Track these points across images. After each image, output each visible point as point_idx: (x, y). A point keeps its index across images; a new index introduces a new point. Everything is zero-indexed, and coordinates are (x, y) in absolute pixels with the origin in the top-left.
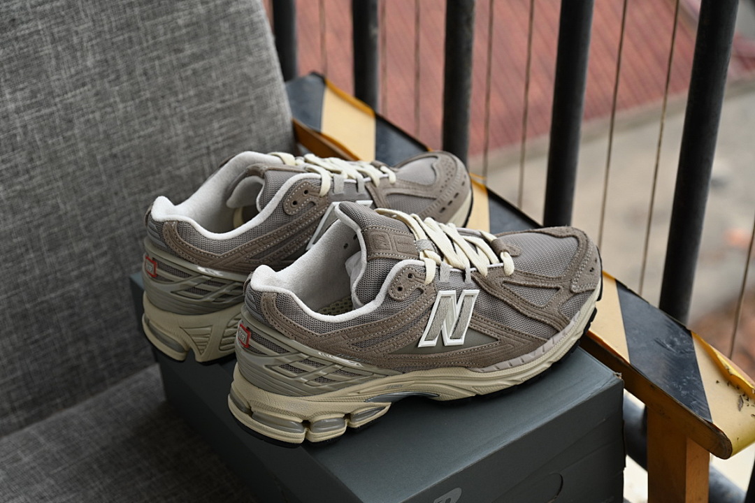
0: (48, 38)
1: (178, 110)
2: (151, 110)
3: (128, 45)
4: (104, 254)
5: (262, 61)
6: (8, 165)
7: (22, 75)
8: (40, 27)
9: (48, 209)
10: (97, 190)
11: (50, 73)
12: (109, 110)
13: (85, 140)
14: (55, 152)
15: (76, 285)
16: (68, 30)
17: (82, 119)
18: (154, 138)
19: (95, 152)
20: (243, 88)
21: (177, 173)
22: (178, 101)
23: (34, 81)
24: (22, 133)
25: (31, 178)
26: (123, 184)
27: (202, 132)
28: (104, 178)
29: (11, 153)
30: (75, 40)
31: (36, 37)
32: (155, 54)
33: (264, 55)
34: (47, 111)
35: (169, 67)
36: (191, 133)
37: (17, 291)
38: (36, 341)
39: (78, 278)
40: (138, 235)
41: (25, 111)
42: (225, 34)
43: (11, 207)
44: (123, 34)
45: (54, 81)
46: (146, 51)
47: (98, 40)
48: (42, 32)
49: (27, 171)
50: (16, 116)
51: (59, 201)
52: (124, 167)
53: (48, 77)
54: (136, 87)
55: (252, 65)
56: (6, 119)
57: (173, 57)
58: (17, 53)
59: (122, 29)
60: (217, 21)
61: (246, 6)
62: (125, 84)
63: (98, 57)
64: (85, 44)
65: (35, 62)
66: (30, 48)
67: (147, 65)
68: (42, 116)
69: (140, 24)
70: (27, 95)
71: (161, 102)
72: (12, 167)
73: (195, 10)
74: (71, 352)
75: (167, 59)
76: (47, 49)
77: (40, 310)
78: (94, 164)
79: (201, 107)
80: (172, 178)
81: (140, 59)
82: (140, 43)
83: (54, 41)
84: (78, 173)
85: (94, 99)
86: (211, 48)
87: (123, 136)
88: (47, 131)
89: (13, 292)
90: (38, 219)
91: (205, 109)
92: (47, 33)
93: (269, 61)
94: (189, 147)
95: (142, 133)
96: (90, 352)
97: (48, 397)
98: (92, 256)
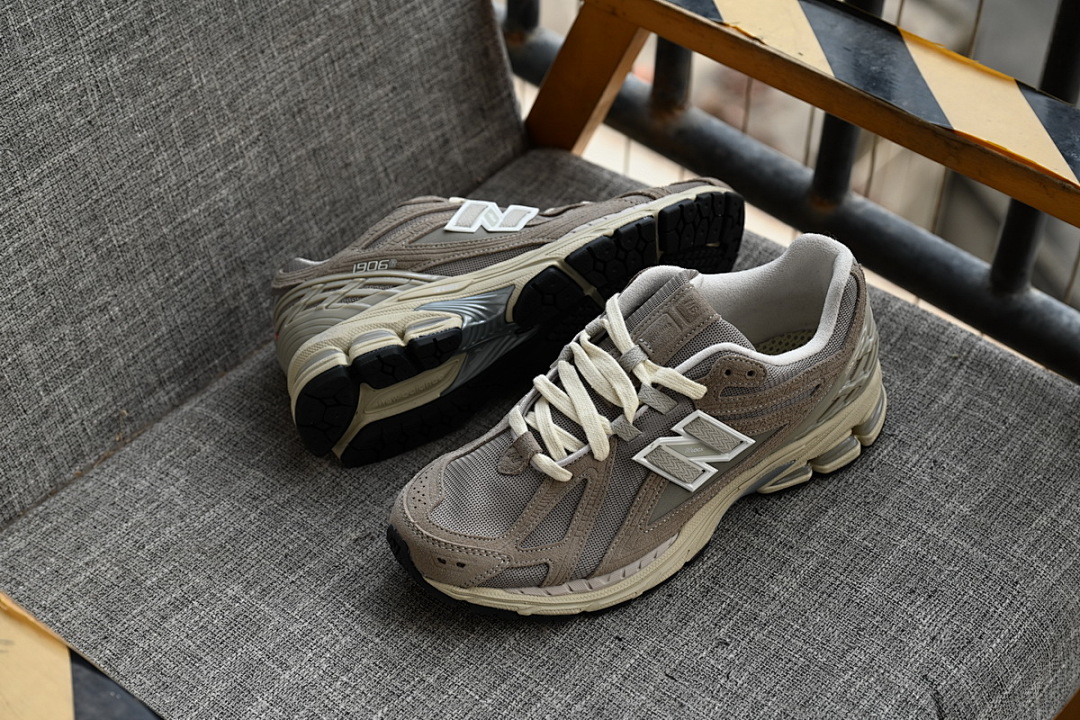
4: (255, 142)
6: (121, 24)
9: (178, 83)
10: (236, 49)
15: (224, 192)
21: (337, 11)
25: (152, 40)
26: (270, 38)
28: (245, 30)
37: (150, 210)
38: (181, 280)
39: (224, 181)
40: (296, 109)
43: (130, 86)
49: (146, 30)
51: (191, 70)
72: (125, 26)
74: (226, 289)
77: (182, 234)
80: (331, 20)
84: (211, 26)
89: (146, 212)
90: (167, 101)
96: (250, 286)
97: (204, 358)
98: (240, 147)
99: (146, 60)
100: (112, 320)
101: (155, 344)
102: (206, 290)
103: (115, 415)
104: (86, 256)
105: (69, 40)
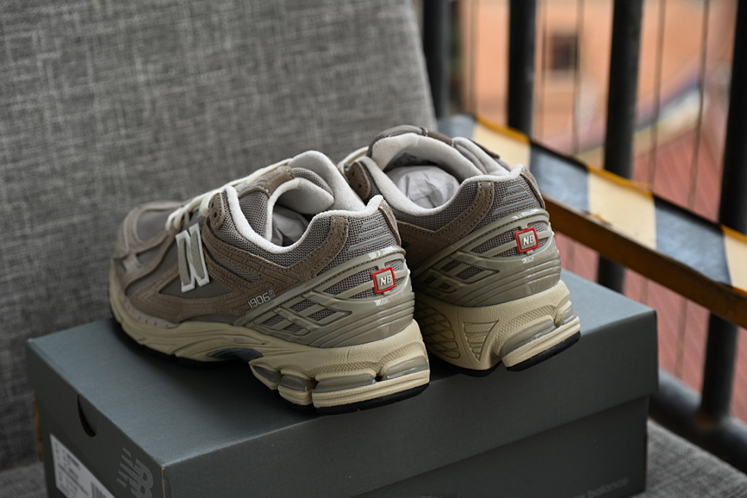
0: (186, 11)
2: (288, 107)
3: (269, 34)
5: (410, 76)
6: (132, 141)
7: (155, 47)
11: (185, 49)
13: (216, 128)
14: (183, 136)
16: (207, 7)
17: (215, 105)
19: (225, 144)
22: (318, 103)
23: (168, 55)
24: (149, 109)
29: (136, 128)
32: (297, 48)
33: (412, 69)
34: (178, 89)
35: (312, 64)
42: (373, 39)
43: (131, 188)
46: (288, 43)
47: (240, 22)
50: (146, 88)
53: (182, 53)
54: (275, 80)
55: (400, 77)
56: (135, 90)
57: (316, 55)
59: (266, 14)
60: (366, 24)
62: (264, 75)
65: (170, 35)
67: (288, 59)
68: (172, 94)
69: (284, 13)
70: (159, 68)
71: (300, 100)
72: (135, 144)
73: (342, 8)
75: (310, 56)
81: (281, 50)
82: (283, 34)
83: (192, 15)
84: (205, 163)
85: (229, 85)
86: (357, 52)
88: (176, 111)
93: (417, 77)
99: (147, 173)
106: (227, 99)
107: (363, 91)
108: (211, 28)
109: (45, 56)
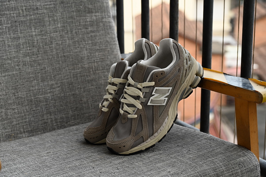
0: (47, 16)
1: (85, 46)
2: (77, 44)
3: (71, 23)
4: (59, 87)
5: (113, 38)
6: (31, 51)
7: (38, 25)
8: (45, 12)
9: (42, 68)
10: (58, 66)
11: (47, 26)
12: (64, 41)
13: (56, 49)
14: (46, 50)
15: (49, 95)
16: (53, 14)
17: (55, 42)
18: (77, 53)
19: (59, 54)
20: (106, 44)
21: (84, 66)
22: (86, 44)
23: (42, 27)
24: (36, 42)
25: (38, 57)
26: (66, 66)
27: (92, 55)
28: (61, 62)
29: (32, 48)
30: (55, 18)
31: (43, 14)
32: (79, 28)
33: (113, 36)
34: (45, 37)
35: (84, 33)
36: (89, 54)
37: (30, 92)
38: (34, 110)
39: (49, 92)
40: (70, 83)
41: (38, 36)
42: (102, 27)
43: (31, 64)
44: (70, 20)
45: (48, 29)
46: (77, 26)
47: (62, 20)
48: (45, 13)
49: (37, 54)
50: (35, 37)
51: (46, 66)
52: (67, 60)
53: (46, 27)
54: (73, 36)
55: (110, 38)
56: (32, 37)
57: (85, 30)
58: (37, 18)
59: (70, 18)
60: (99, 22)
61: (108, 20)
62: (69, 35)
63: (62, 25)
64: (58, 20)
65: (43, 22)
66: (42, 17)
67: (77, 31)
68: (43, 38)
69: (75, 18)
70: (39, 31)
71: (80, 43)
72: (32, 52)
73: (92, 18)
74: (45, 117)
75: (83, 30)
76: (47, 19)
77: (37, 100)
78: (58, 57)
79: (93, 47)
80: (82, 67)
81: (75, 28)
82: (75, 24)
83: (49, 17)
84: (53, 59)
85: (60, 37)
86: (97, 30)
87: (68, 50)
88: (44, 43)
89: (29, 92)
90: (39, 70)
91: (94, 48)
92: (47, 14)
93: (115, 38)
94: (88, 59)
95: (74, 51)
96: (51, 118)
97: (36, 130)
98: (55, 87)
99: (36, 61)
100: (15, 113)
101: (24, 122)
102: (40, 115)
103: (11, 135)
104: (12, 96)
105: (18, 50)
106: (59, 41)
107: (99, 41)
108: (54, 21)
109: (6, 25)
